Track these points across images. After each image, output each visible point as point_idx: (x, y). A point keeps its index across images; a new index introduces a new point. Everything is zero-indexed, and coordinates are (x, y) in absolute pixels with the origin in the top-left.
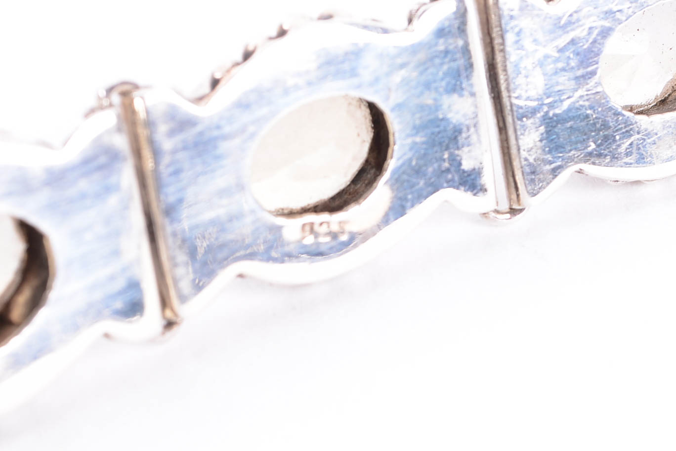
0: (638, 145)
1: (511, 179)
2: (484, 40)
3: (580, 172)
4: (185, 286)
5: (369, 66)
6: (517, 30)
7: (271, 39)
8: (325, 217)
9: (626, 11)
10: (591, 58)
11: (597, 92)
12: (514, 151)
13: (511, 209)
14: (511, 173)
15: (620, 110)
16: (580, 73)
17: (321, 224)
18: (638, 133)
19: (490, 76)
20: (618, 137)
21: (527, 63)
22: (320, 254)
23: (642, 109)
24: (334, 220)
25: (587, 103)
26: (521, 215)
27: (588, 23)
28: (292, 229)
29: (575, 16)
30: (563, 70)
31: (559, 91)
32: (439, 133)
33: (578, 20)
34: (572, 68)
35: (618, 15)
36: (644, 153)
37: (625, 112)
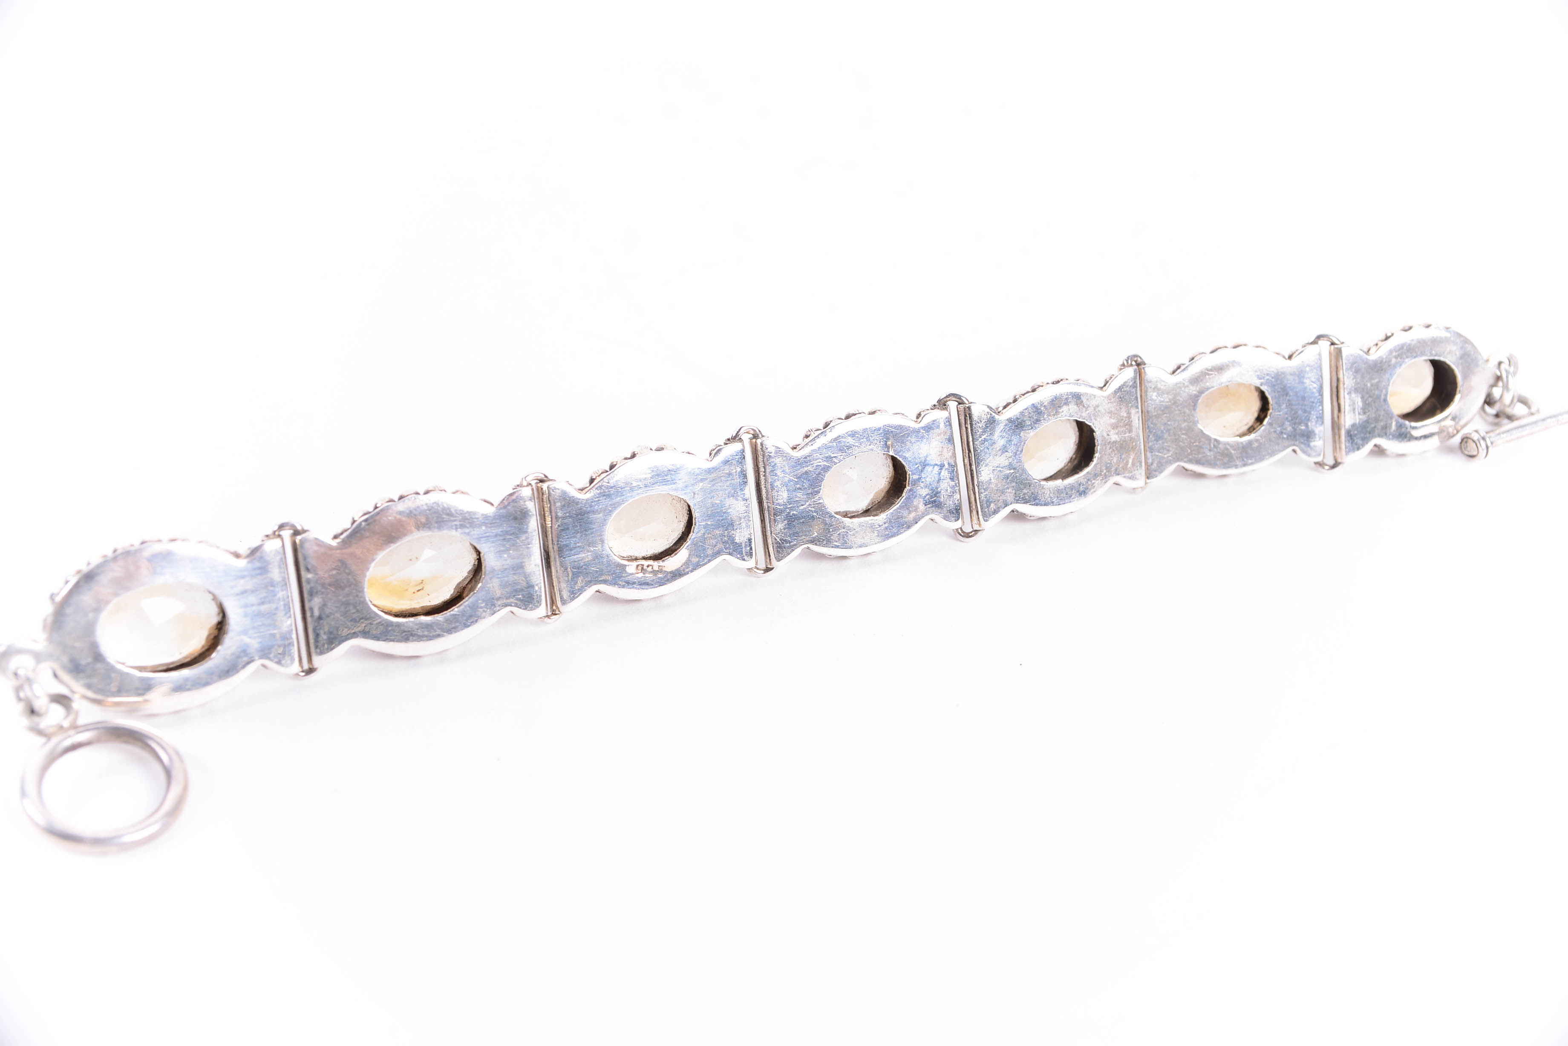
0: (843, 535)
1: (767, 550)
2: (754, 469)
3: (808, 548)
4: (565, 594)
5: (682, 478)
6: (773, 464)
7: (626, 459)
8: (651, 562)
9: (839, 457)
10: (817, 483)
11: (820, 503)
12: (769, 533)
13: (767, 567)
14: (767, 547)
15: (833, 514)
16: (810, 491)
17: (648, 566)
18: (844, 528)
19: (757, 489)
20: (831, 530)
21: (778, 484)
22: (647, 584)
23: (854, 514)
24: (656, 564)
25: (813, 509)
26: (773, 570)
27: (816, 463)
28: (631, 568)
29: (808, 459)
30: (800, 489)
31: (797, 501)
32: (722, 520)
33: (810, 461)
34: (806, 488)
35: (834, 460)
36: (847, 540)
37: (836, 515)
